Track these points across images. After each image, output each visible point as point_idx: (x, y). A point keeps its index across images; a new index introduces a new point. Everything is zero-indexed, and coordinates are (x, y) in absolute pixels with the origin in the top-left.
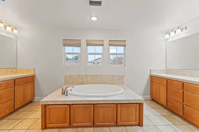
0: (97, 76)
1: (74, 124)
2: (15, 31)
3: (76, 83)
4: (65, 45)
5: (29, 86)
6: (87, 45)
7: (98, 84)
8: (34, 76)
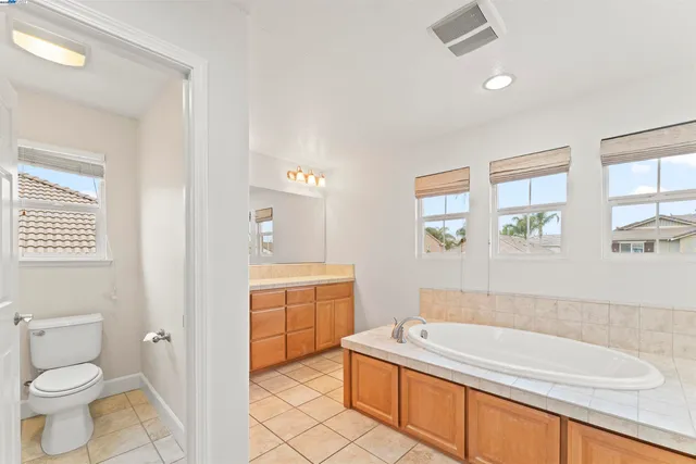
0: (535, 298)
1: (409, 426)
2: (322, 182)
3: (451, 315)
4: (420, 194)
5: (342, 306)
6: (494, 182)
7: (539, 331)
8: (353, 282)
